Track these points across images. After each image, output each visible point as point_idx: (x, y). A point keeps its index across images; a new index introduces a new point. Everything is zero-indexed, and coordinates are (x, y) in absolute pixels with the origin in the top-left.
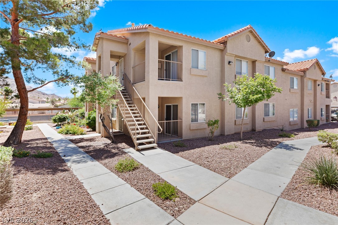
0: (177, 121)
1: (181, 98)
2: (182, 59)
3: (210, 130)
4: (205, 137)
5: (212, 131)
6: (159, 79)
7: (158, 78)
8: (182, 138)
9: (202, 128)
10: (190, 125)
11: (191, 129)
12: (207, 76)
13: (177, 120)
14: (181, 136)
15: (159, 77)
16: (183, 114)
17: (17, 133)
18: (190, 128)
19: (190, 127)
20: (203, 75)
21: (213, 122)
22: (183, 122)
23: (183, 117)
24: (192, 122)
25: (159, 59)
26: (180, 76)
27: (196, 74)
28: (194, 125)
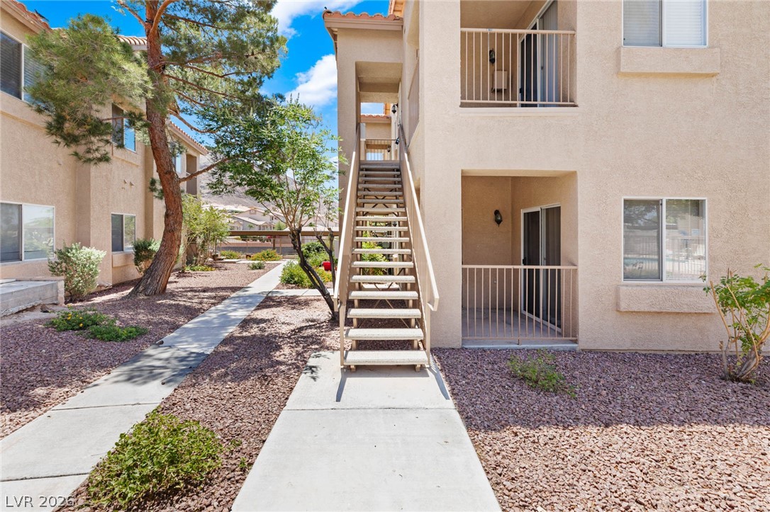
0: (556, 267)
1: (572, 175)
2: (575, 14)
3: (738, 326)
4: (708, 355)
5: (748, 334)
6: (463, 105)
7: (459, 101)
8: (576, 342)
9: (686, 310)
10: (617, 290)
11: (623, 307)
12: (713, 75)
13: (560, 265)
14: (573, 335)
15: (463, 98)
16: (581, 241)
17: (156, 270)
18: (617, 304)
19: (617, 297)
20: (688, 69)
21: (751, 285)
22: (581, 276)
23: (580, 253)
24: (626, 277)
25: (461, 27)
26: (565, 85)
27: (647, 70)
28: (639, 295)
